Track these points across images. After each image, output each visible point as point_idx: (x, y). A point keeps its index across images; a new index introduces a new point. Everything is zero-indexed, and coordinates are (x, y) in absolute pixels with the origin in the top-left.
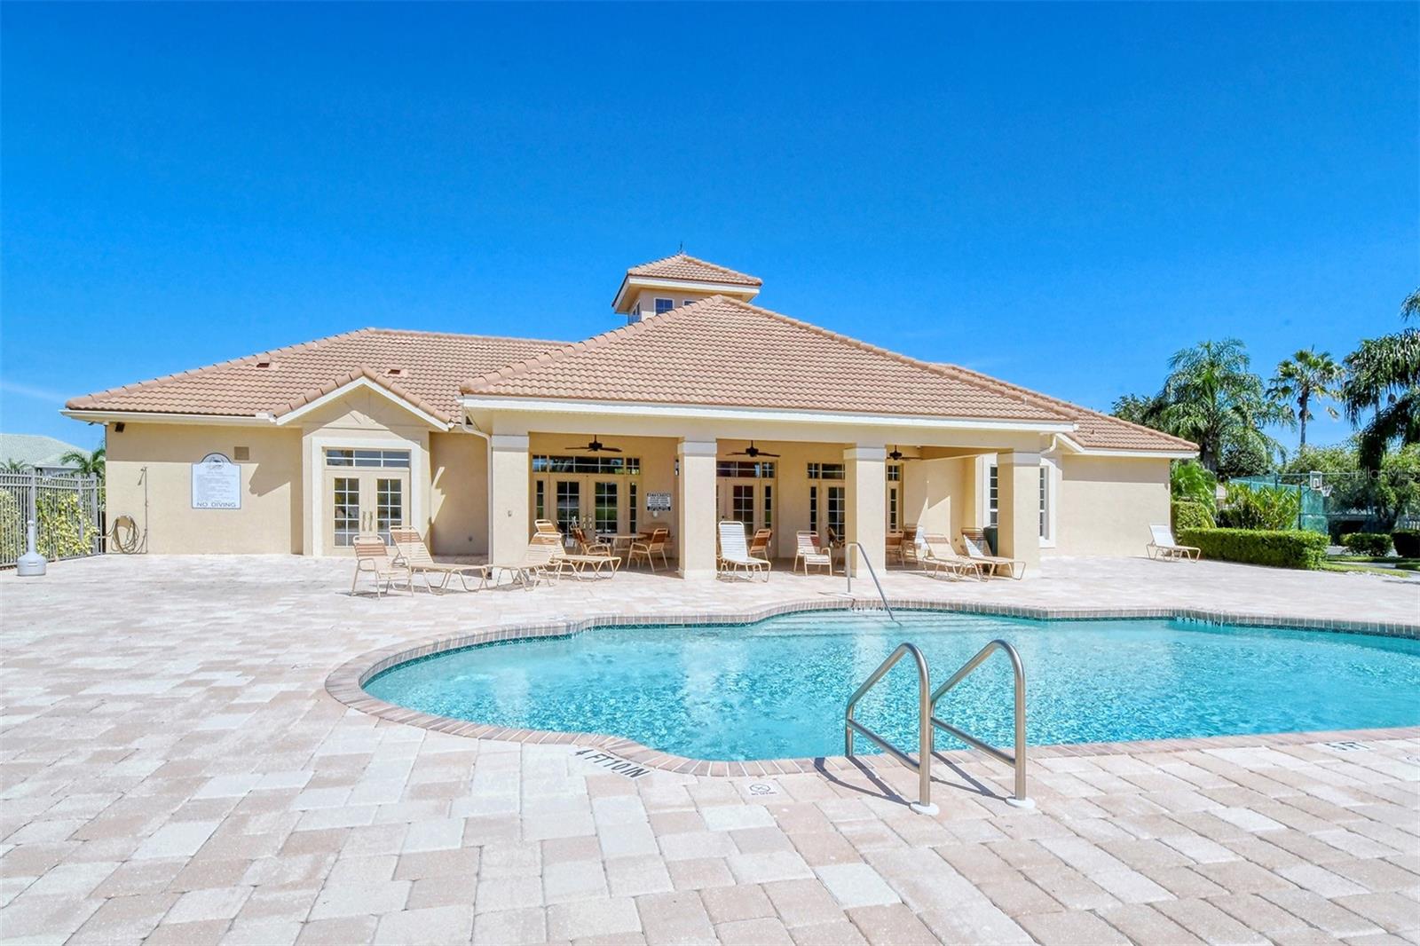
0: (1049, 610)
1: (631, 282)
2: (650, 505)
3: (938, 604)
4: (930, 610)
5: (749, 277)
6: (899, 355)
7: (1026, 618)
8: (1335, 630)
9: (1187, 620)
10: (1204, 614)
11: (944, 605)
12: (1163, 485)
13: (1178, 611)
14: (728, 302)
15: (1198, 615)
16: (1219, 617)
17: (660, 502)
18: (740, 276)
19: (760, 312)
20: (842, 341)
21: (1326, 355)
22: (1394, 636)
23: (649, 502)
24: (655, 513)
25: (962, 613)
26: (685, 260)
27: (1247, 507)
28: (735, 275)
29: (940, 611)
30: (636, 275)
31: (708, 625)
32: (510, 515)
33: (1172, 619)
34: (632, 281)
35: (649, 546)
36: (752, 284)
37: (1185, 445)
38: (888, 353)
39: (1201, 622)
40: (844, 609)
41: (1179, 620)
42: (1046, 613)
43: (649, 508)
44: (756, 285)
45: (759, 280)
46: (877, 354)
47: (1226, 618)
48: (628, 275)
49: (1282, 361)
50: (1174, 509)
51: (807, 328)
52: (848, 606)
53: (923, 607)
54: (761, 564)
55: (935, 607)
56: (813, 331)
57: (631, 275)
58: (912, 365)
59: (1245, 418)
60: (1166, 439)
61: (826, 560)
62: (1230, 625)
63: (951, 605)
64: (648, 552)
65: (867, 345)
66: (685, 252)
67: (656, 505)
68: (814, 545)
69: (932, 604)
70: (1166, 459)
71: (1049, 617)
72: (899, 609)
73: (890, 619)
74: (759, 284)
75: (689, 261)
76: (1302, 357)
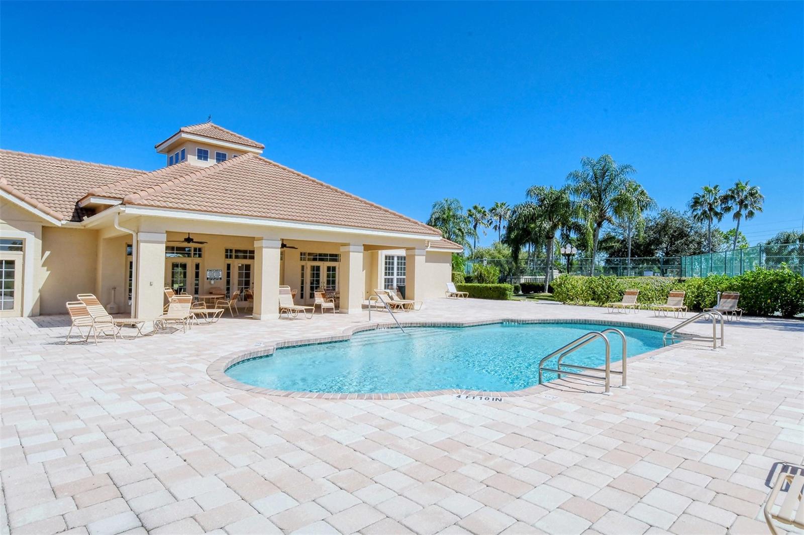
0: (464, 322)
1: (182, 136)
2: (208, 277)
3: (414, 323)
4: (410, 327)
5: (256, 143)
6: (358, 197)
7: (453, 327)
8: (558, 323)
9: (507, 323)
10: (515, 320)
11: (417, 324)
12: (449, 264)
13: (504, 320)
14: (257, 158)
15: (512, 321)
16: (520, 321)
17: (215, 275)
18: (250, 141)
19: (278, 166)
20: (327, 187)
21: (483, 208)
22: (575, 323)
23: (208, 275)
24: (212, 282)
25: (424, 327)
26: (212, 126)
27: (481, 274)
28: (247, 140)
29: (415, 327)
30: (187, 132)
31: (330, 343)
32: (151, 285)
33: (502, 323)
34: (184, 135)
35: (229, 302)
36: (259, 147)
37: (458, 246)
38: (353, 196)
39: (513, 323)
40: (373, 329)
41: (505, 323)
42: (463, 324)
43: (208, 278)
44: (261, 148)
45: (263, 145)
46: (347, 196)
47: (523, 321)
48: (180, 131)
49: (468, 209)
50: (453, 274)
51: (307, 178)
52: (376, 328)
53: (407, 325)
54: (305, 309)
55: (413, 325)
56: (311, 180)
57: (183, 131)
58: (365, 203)
59: (463, 233)
60: (451, 243)
61: (332, 305)
62: (524, 324)
63: (420, 324)
64: (229, 305)
65: (341, 190)
66: (211, 121)
67: (212, 277)
68: (323, 298)
69: (411, 324)
70: (450, 252)
71: (464, 326)
72: (405, 327)
73: (402, 332)
74: (263, 148)
75: (215, 128)
76: (475, 208)
